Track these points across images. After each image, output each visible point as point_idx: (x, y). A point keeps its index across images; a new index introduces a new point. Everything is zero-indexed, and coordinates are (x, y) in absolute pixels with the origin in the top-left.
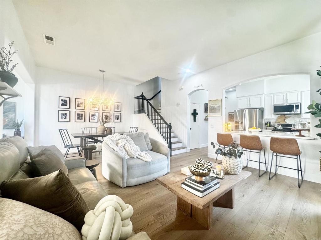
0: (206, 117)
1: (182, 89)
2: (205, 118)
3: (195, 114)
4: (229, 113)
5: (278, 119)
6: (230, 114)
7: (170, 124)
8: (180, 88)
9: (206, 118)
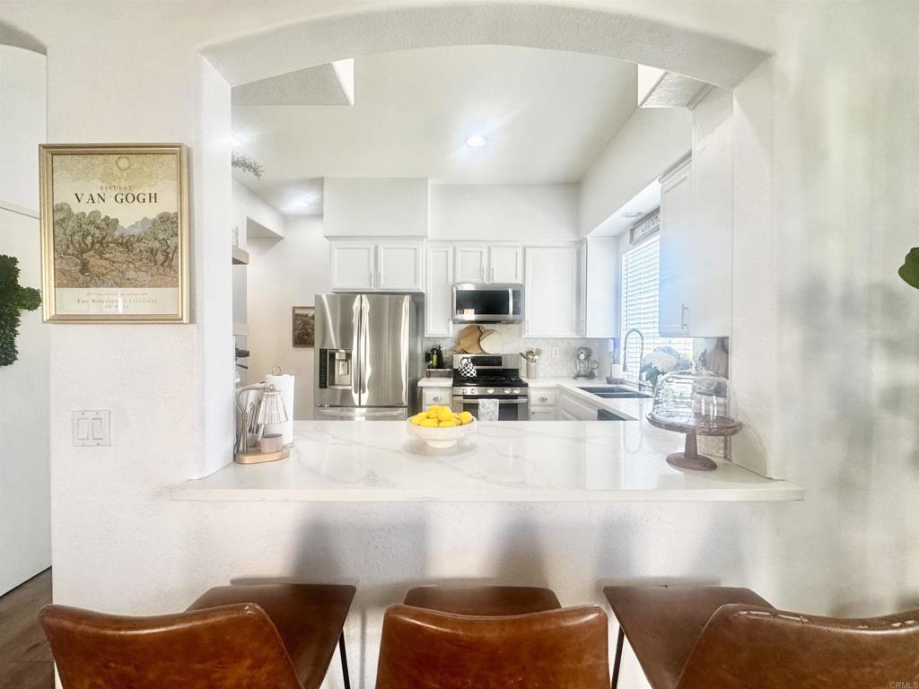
4: (294, 308)
5: (463, 338)
6: (298, 312)
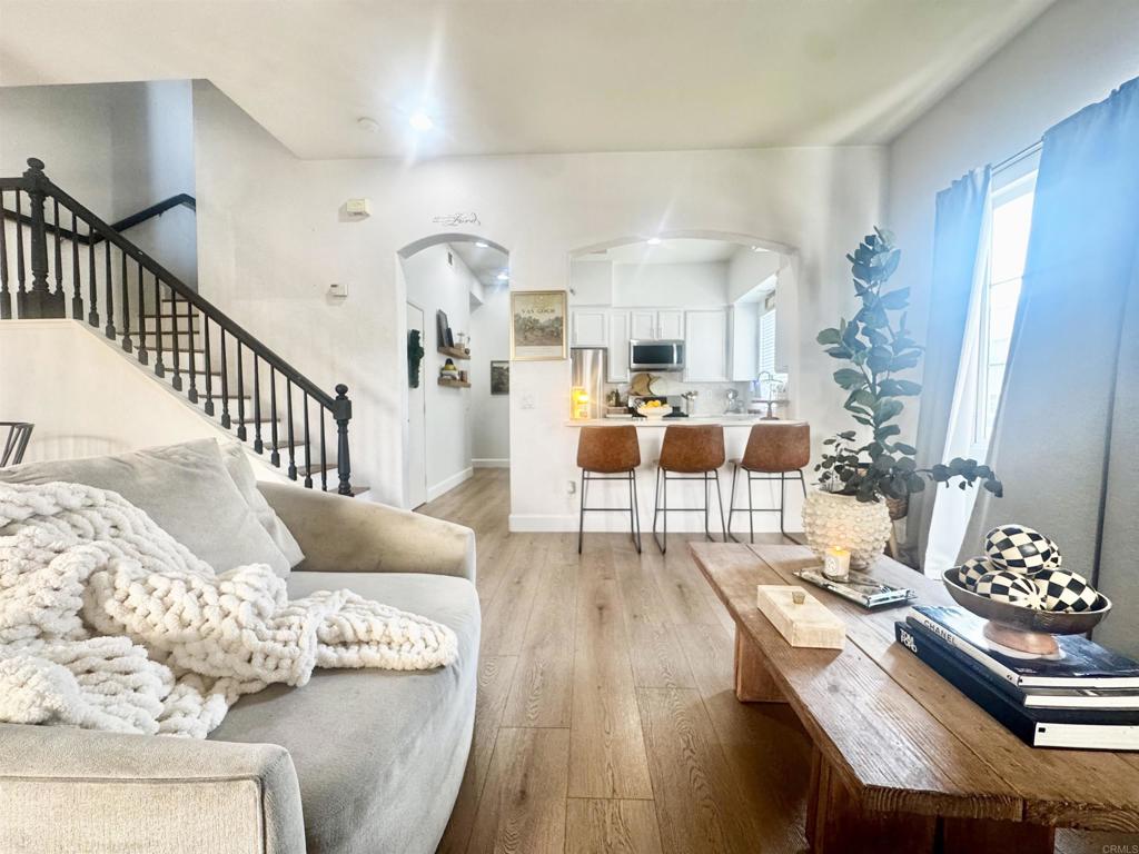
0: (443, 369)
1: (360, 214)
2: (438, 375)
3: (415, 352)
4: (492, 362)
5: (636, 383)
6: (495, 365)
7: (342, 390)
8: (352, 209)
9: (442, 375)
